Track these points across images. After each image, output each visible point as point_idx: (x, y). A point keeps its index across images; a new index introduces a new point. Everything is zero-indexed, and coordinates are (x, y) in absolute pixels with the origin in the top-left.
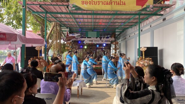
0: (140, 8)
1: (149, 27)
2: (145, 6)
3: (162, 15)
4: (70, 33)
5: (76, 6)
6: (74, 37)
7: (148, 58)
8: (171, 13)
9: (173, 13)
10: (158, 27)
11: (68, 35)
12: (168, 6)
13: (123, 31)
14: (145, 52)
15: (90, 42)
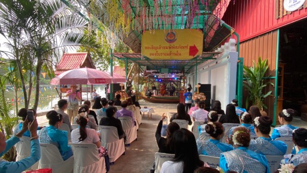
0: (192, 57)
1: (207, 67)
2: (196, 56)
3: (215, 59)
4: (147, 69)
5: (146, 57)
6: (150, 73)
7: (201, 93)
8: (220, 58)
9: (222, 59)
10: (213, 67)
11: (145, 72)
12: (218, 53)
13: (191, 68)
14: (199, 88)
15: (163, 77)
